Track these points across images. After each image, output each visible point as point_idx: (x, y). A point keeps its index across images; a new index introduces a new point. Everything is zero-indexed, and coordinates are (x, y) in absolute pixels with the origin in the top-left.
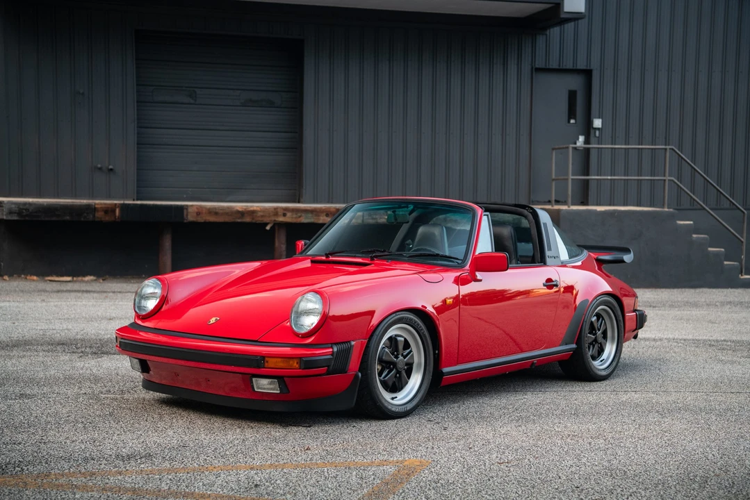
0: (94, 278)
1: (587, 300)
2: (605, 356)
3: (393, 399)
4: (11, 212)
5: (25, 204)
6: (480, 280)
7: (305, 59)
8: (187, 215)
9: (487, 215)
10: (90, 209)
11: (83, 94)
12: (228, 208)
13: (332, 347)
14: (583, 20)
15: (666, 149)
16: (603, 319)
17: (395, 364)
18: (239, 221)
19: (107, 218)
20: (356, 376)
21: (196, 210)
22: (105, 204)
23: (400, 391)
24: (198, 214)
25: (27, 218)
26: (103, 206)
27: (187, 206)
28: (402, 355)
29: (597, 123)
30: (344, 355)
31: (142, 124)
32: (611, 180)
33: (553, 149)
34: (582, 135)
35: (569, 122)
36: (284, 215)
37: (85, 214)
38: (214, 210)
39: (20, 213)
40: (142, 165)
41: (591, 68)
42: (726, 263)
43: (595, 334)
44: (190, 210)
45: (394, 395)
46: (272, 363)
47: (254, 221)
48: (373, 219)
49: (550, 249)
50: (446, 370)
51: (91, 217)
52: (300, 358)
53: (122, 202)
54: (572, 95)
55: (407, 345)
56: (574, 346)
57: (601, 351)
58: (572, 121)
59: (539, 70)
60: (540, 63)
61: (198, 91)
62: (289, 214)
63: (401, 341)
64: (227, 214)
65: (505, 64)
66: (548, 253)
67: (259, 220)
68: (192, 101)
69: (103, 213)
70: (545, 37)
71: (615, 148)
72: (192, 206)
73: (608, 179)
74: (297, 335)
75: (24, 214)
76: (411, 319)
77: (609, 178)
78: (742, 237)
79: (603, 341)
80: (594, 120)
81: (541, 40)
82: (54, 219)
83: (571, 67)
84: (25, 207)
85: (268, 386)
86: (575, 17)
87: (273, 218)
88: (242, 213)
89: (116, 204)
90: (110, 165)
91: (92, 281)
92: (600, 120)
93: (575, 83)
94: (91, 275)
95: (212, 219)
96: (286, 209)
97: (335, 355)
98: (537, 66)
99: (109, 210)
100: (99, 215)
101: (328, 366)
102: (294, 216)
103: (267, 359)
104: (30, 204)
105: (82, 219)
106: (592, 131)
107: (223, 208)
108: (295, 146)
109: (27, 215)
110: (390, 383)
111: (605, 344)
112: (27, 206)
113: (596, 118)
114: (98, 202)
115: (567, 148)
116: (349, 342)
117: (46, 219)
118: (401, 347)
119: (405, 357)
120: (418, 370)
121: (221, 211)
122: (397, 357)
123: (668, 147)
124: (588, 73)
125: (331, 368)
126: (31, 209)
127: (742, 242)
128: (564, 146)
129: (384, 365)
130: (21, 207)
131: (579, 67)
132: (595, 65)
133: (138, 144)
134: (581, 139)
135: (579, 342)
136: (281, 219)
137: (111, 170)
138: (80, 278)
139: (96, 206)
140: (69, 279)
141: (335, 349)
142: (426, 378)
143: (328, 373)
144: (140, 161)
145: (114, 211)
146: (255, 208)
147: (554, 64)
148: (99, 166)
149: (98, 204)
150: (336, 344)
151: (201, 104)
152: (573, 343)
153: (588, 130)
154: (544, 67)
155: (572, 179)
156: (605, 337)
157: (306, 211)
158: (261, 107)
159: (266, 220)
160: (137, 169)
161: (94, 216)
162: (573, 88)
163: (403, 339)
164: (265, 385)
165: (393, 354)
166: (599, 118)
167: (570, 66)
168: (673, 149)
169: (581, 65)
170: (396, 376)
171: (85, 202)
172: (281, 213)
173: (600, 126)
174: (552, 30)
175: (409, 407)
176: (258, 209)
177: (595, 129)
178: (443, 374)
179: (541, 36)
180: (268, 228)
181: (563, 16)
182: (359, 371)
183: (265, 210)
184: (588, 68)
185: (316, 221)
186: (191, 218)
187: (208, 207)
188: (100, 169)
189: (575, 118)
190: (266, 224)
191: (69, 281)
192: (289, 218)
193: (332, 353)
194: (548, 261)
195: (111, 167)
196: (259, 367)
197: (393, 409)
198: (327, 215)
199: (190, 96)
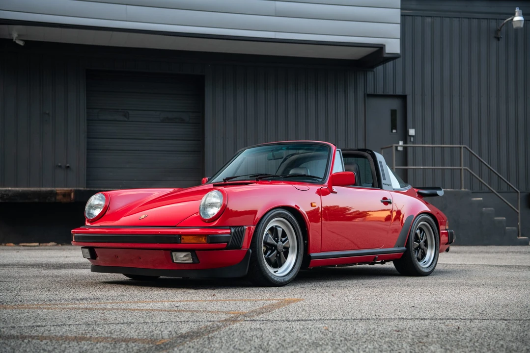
0: (55, 244)
1: (413, 216)
2: (427, 258)
3: (275, 272)
5: (6, 191)
6: (336, 193)
7: (206, 89)
9: (339, 151)
10: (53, 194)
11: (48, 114)
13: (230, 229)
14: (399, 59)
15: (461, 147)
16: (424, 232)
17: (276, 247)
19: (65, 200)
20: (248, 252)
22: (64, 190)
23: (280, 267)
25: (7, 201)
26: (62, 191)
28: (281, 241)
29: (412, 132)
30: (239, 235)
31: (90, 135)
32: (423, 169)
33: (382, 149)
34: (401, 140)
35: (392, 131)
37: (49, 197)
39: (2, 197)
40: (90, 165)
41: (406, 94)
42: (507, 228)
43: (419, 242)
45: (276, 270)
46: (186, 239)
49: (384, 179)
50: (313, 255)
51: (53, 199)
52: (207, 235)
53: (76, 189)
54: (393, 113)
55: (284, 234)
56: (404, 248)
57: (424, 255)
58: (394, 131)
59: (369, 95)
60: (370, 91)
61: (130, 112)
63: (280, 230)
65: (346, 92)
66: (383, 181)
68: (126, 119)
69: (61, 197)
70: (373, 73)
71: (425, 147)
73: (421, 169)
74: (204, 220)
75: (5, 198)
76: (287, 215)
77: (422, 167)
78: (518, 209)
79: (424, 248)
80: (410, 130)
81: (370, 75)
82: (27, 201)
84: (6, 194)
85: (184, 259)
86: (393, 57)
89: (71, 190)
90: (67, 163)
91: (53, 245)
92: (414, 130)
93: (395, 104)
94: (52, 242)
97: (232, 234)
98: (368, 93)
99: (66, 195)
100: (59, 198)
101: (228, 242)
103: (183, 237)
104: (9, 191)
105: (47, 201)
106: (408, 138)
108: (199, 149)
109: (7, 199)
110: (273, 260)
111: (427, 250)
112: (8, 192)
113: (410, 128)
114: (59, 189)
115: (392, 147)
116: (243, 226)
117: (21, 201)
118: (280, 235)
119: (283, 242)
120: (293, 252)
122: (277, 242)
123: (462, 146)
124: (404, 98)
125: (230, 244)
126: (10, 194)
127: (518, 213)
128: (389, 146)
129: (268, 247)
130: (3, 193)
131: (397, 94)
132: (408, 92)
133: (87, 149)
134: (401, 143)
135: (408, 245)
137: (68, 167)
138: (44, 244)
139: (57, 192)
140: (37, 244)
141: (233, 231)
142: (298, 259)
143: (227, 248)
144: (89, 161)
145: (70, 195)
147: (380, 92)
148: (60, 164)
149: (58, 190)
150: (233, 227)
151: (132, 121)
152: (403, 246)
153: (405, 137)
154: (373, 93)
155: (396, 169)
156: (426, 245)
158: (176, 123)
160: (87, 167)
161: (56, 198)
162: (394, 107)
163: (281, 229)
164: (181, 257)
165: (274, 239)
166: (413, 128)
167: (391, 93)
168: (466, 147)
169: (399, 92)
170: (276, 256)
171: (49, 189)
173: (414, 134)
174: (378, 68)
175: (287, 278)
177: (411, 136)
178: (310, 258)
179: (370, 72)
181: (385, 56)
182: (250, 248)
184: (404, 94)
188: (60, 167)
189: (396, 129)
191: (37, 246)
193: (230, 233)
194: (384, 186)
195: (68, 165)
196: (177, 243)
197: (275, 279)
199: (125, 116)
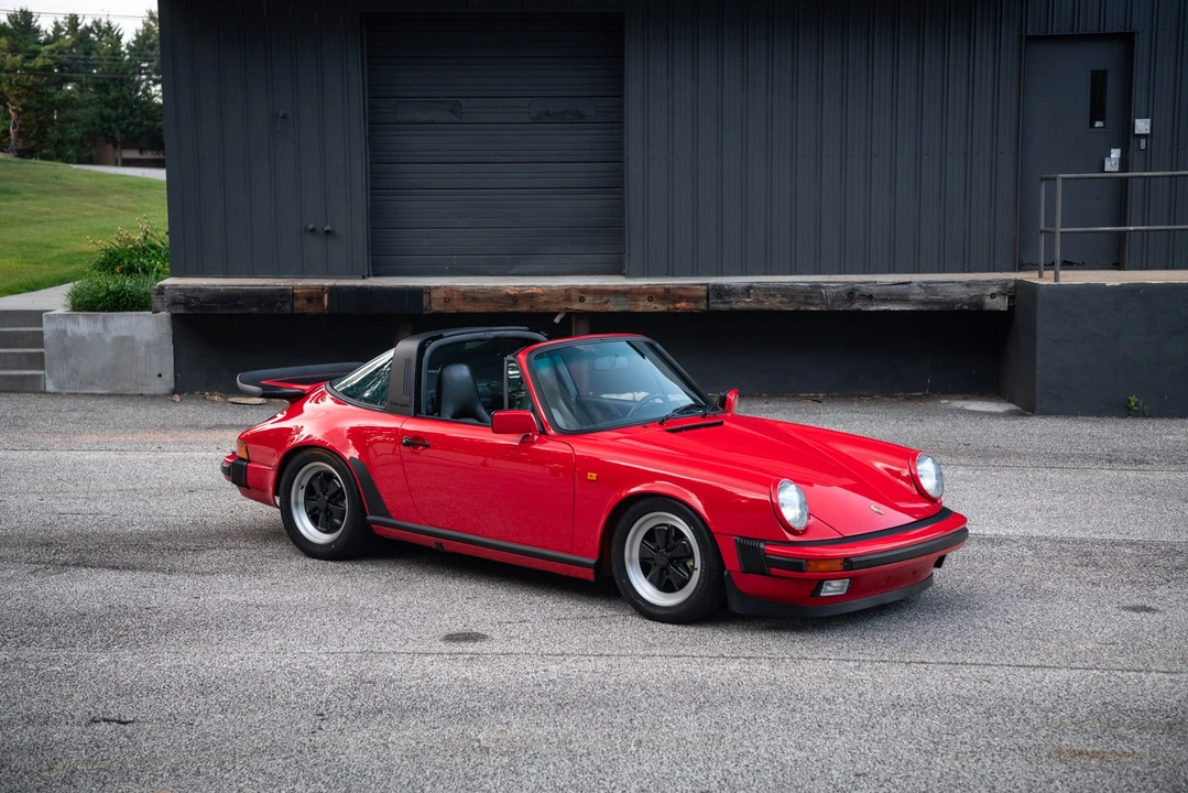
4: (174, 303)
5: (194, 289)
7: (627, 46)
8: (430, 303)
10: (287, 295)
12: (494, 289)
18: (510, 310)
19: (312, 310)
21: (444, 295)
22: (307, 287)
24: (447, 300)
25: (197, 312)
26: (305, 291)
27: (429, 288)
29: (1142, 126)
31: (378, 159)
33: (1042, 179)
34: (1116, 147)
35: (1092, 126)
36: (582, 300)
37: (280, 304)
38: (471, 294)
39: (186, 304)
40: (376, 221)
41: (1134, 29)
44: (434, 295)
47: (534, 310)
48: (725, 303)
51: (288, 308)
53: (332, 283)
54: (1098, 79)
58: (1098, 124)
59: (1032, 39)
60: (1035, 28)
61: (464, 103)
62: (588, 299)
64: (491, 299)
67: (542, 308)
68: (455, 119)
69: (305, 302)
72: (437, 287)
75: (194, 305)
77: (1132, 228)
80: (1137, 121)
82: (235, 312)
83: (1095, 30)
84: (194, 295)
87: (563, 306)
88: (515, 298)
89: (323, 287)
90: (327, 224)
92: (1149, 120)
93: (1102, 57)
95: (468, 308)
96: (585, 291)
98: (1030, 33)
99: (314, 296)
100: (300, 305)
102: (598, 301)
104: (200, 288)
105: (275, 311)
106: (1133, 141)
107: (484, 291)
109: (196, 307)
113: (1139, 117)
114: (298, 284)
115: (1055, 179)
117: (224, 312)
121: (483, 296)
124: (1127, 39)
126: (202, 297)
128: (1052, 177)
131: (1109, 30)
132: (1140, 25)
133: (372, 189)
134: (1115, 154)
136: (577, 306)
137: (328, 232)
139: (295, 291)
144: (373, 215)
145: (321, 299)
146: (535, 290)
148: (311, 226)
149: (299, 287)
151: (468, 123)
153: (1126, 138)
154: (1042, 33)
157: (615, 292)
158: (567, 123)
159: (552, 308)
160: (371, 229)
161: (292, 306)
162: (1099, 66)
166: (1146, 117)
167: (1093, 29)
169: (1114, 24)
171: (280, 283)
172: (575, 296)
173: (1148, 132)
176: (540, 291)
177: (1140, 135)
180: (557, 320)
183: (550, 292)
184: (1128, 30)
185: (633, 309)
186: (436, 307)
187: (463, 289)
188: (313, 230)
189: (1103, 119)
190: (556, 314)
191: (262, 404)
192: (589, 305)
195: (327, 228)
198: (650, 299)
199: (452, 111)
